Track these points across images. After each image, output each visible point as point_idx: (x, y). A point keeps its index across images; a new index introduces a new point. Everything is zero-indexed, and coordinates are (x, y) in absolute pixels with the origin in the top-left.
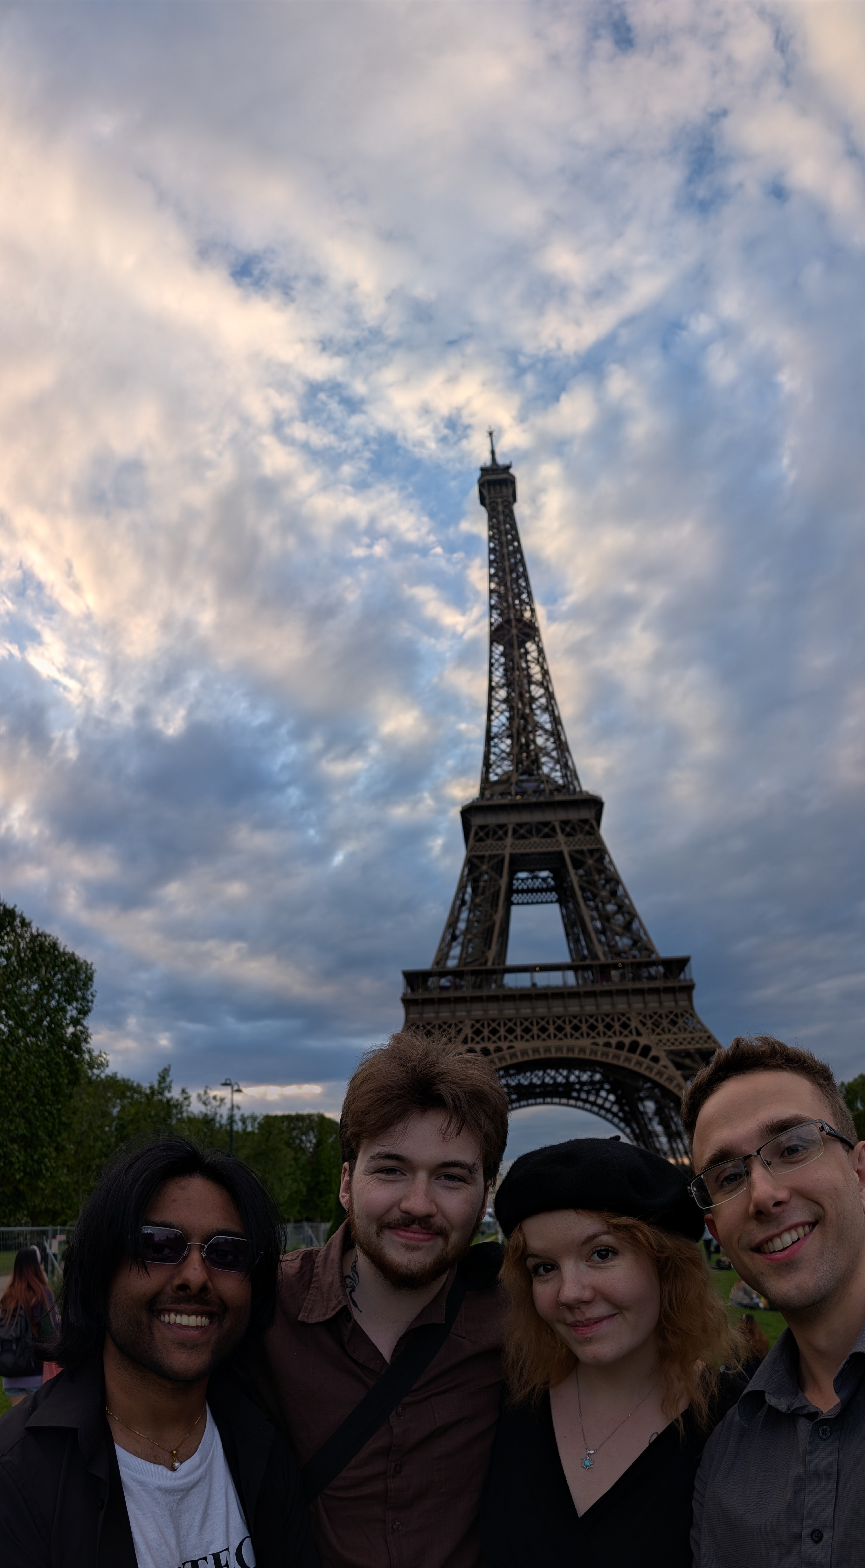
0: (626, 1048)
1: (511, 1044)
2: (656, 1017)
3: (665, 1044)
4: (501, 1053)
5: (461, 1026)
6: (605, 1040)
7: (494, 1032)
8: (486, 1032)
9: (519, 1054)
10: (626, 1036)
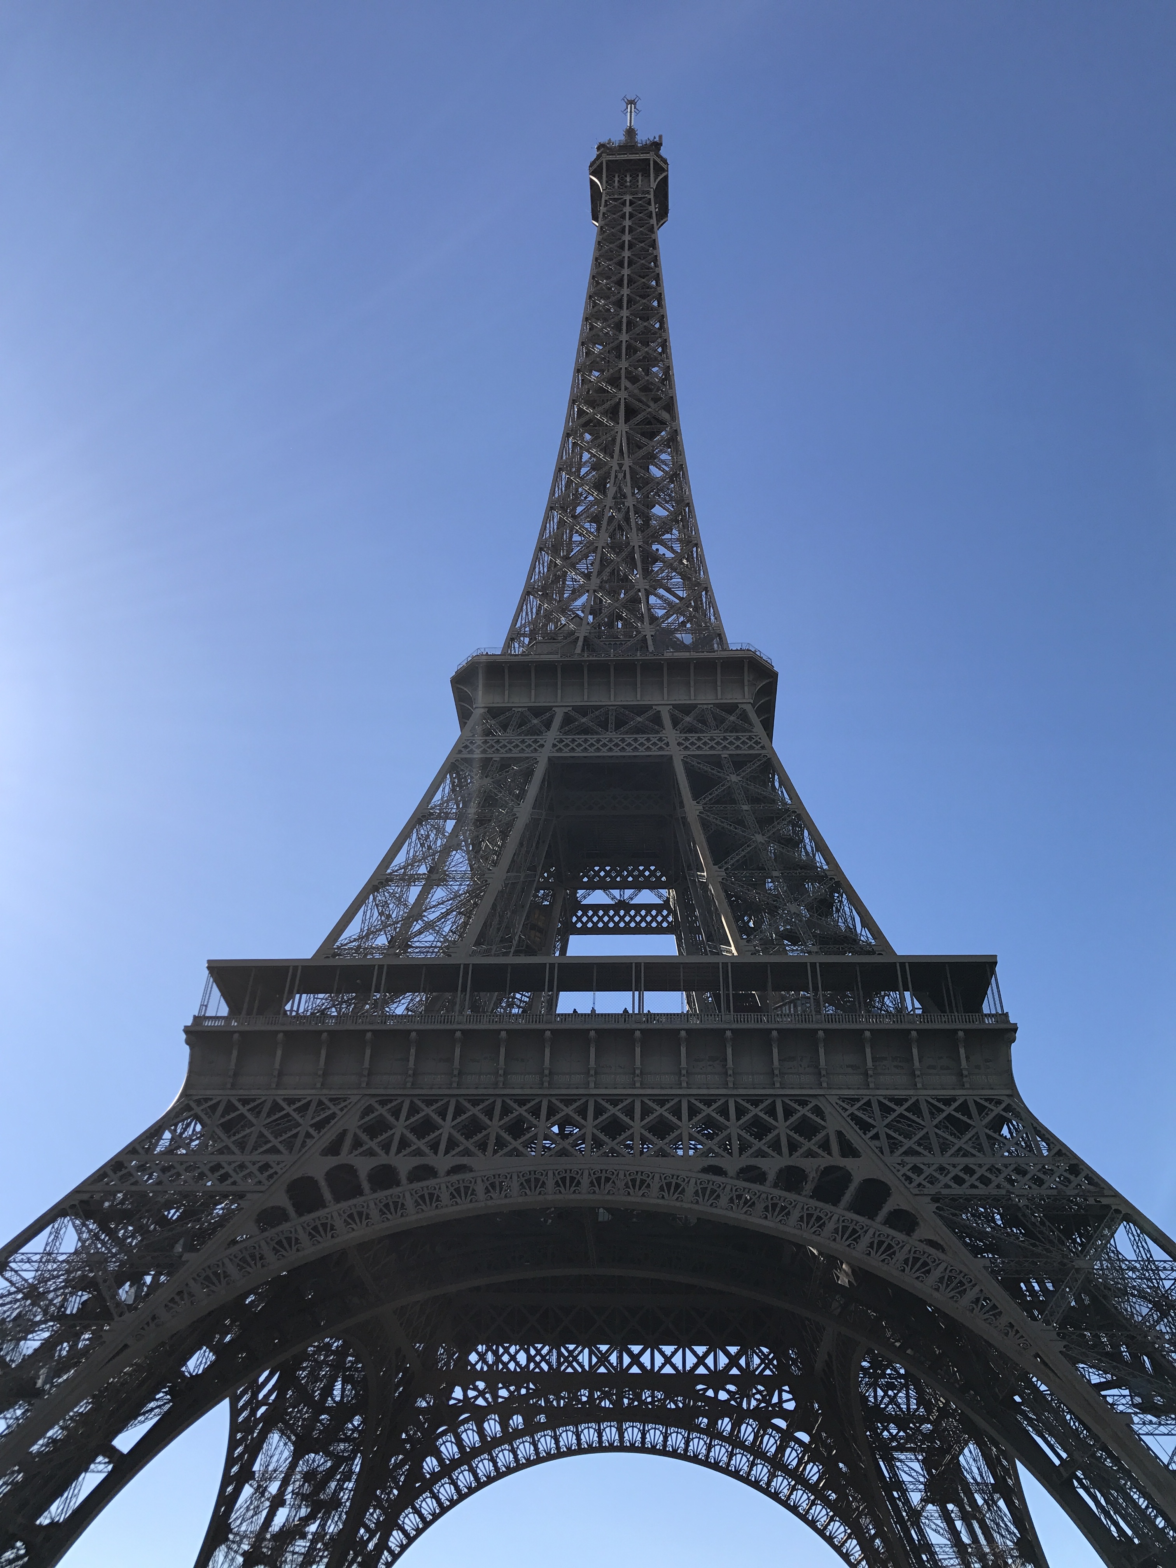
0: (808, 1187)
1: (465, 1160)
2: (900, 1110)
3: (932, 1180)
4: (431, 1182)
5: (334, 1109)
6: (746, 1160)
7: (425, 1128)
8: (400, 1128)
9: (480, 1189)
10: (810, 1154)
